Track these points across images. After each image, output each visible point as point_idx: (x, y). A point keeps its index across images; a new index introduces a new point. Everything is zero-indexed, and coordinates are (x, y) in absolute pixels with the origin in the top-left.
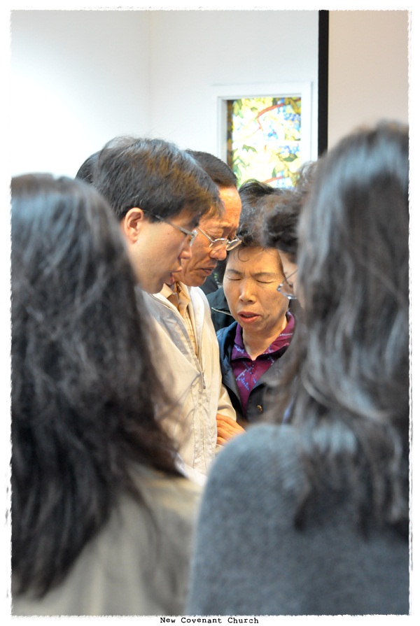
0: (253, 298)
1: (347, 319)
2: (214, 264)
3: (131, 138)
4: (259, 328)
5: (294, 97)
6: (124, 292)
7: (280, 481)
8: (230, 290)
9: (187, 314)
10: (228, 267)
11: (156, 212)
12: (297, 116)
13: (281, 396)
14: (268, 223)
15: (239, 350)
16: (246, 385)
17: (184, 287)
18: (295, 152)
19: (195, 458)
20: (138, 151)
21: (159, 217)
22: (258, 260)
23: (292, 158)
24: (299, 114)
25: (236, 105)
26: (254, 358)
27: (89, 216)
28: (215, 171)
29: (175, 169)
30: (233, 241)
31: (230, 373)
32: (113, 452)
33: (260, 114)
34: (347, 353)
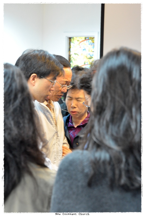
0: (76, 106)
1: (107, 115)
2: (62, 94)
3: (32, 50)
4: (78, 116)
5: (92, 37)
6: (27, 103)
7: (83, 170)
8: (68, 103)
9: (53, 111)
10: (67, 95)
11: (41, 75)
12: (93, 43)
13: (84, 141)
14: (80, 81)
15: (71, 124)
16: (73, 136)
17: (52, 102)
18: (92, 56)
19: (55, 161)
20: (34, 54)
21: (42, 77)
22: (78, 93)
23: (91, 58)
24: (94, 43)
25: (72, 39)
26: (76, 127)
27: (15, 77)
28: (63, 62)
29: (47, 60)
30: (69, 86)
31: (67, 132)
32: (23, 158)
33: (80, 42)
34: (107, 126)
